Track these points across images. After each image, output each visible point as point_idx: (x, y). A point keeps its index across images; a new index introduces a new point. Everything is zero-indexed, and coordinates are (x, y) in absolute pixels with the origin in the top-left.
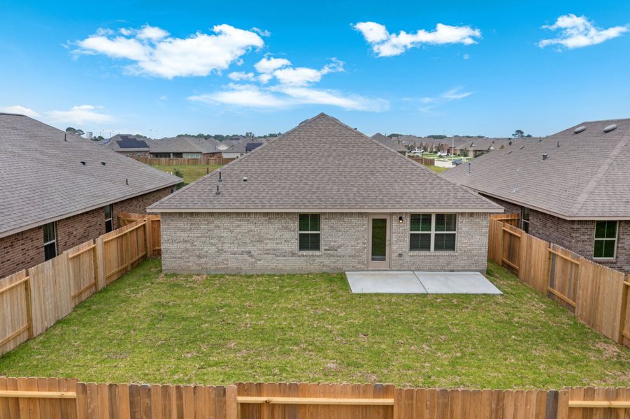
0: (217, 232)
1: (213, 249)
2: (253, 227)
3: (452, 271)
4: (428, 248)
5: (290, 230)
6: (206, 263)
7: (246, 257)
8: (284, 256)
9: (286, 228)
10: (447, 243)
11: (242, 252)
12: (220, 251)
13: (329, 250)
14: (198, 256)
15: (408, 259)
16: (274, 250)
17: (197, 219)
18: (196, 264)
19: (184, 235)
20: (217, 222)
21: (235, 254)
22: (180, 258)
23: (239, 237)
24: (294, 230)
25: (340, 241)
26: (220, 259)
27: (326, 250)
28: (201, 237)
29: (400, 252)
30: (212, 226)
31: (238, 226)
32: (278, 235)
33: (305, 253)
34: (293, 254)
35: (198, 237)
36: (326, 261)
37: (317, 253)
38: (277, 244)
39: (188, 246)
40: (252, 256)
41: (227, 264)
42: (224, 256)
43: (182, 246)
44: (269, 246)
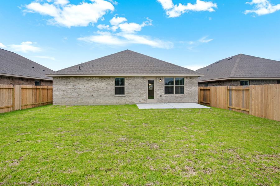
0: (78, 86)
1: (76, 94)
2: (94, 84)
3: (183, 103)
4: (173, 93)
5: (111, 85)
6: (73, 101)
7: (91, 97)
8: (108, 97)
9: (109, 84)
10: (181, 91)
11: (89, 95)
12: (79, 95)
13: (128, 94)
14: (69, 97)
15: (164, 98)
16: (103, 94)
17: (69, 80)
18: (68, 101)
19: (63, 88)
20: (78, 82)
21: (86, 96)
22: (61, 98)
23: (88, 88)
24: (113, 85)
25: (134, 90)
26: (79, 99)
27: (127, 94)
28: (71, 88)
29: (161, 95)
30: (76, 83)
31: (88, 83)
32: (105, 87)
33: (118, 95)
34: (112, 96)
35: (69, 89)
36: (128, 99)
37: (123, 95)
38: (105, 91)
39: (65, 93)
40: (93, 97)
41: (82, 101)
42: (81, 97)
43: (62, 93)
44: (101, 93)
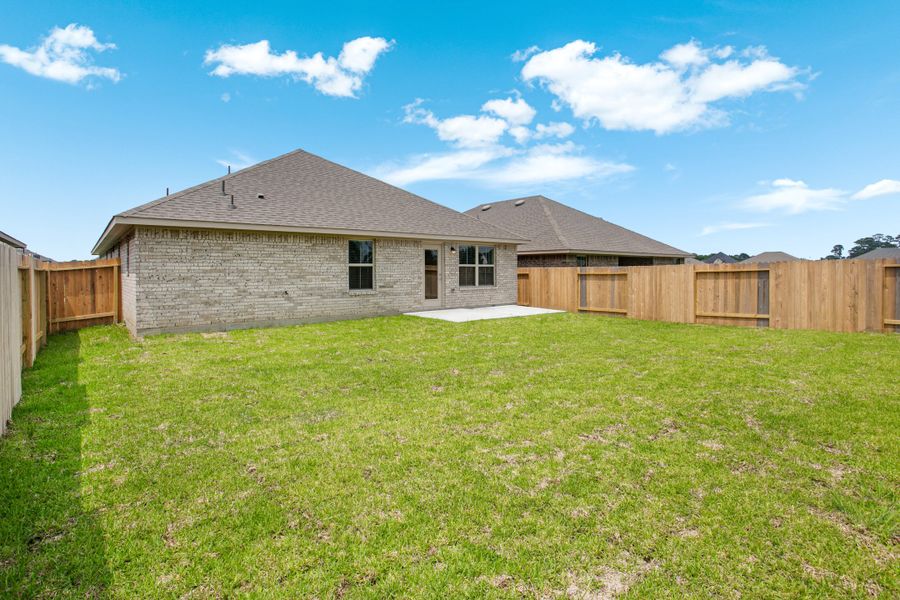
0: (238, 264)
1: (231, 290)
2: (290, 256)
3: (494, 306)
4: (474, 284)
5: (340, 262)
6: (218, 314)
7: (281, 300)
8: (333, 297)
9: (334, 258)
10: (488, 277)
11: (276, 293)
12: (243, 293)
13: (383, 287)
14: (206, 303)
15: (459, 294)
16: (319, 289)
17: (203, 242)
18: (202, 316)
19: (182, 268)
20: (238, 248)
21: (265, 297)
22: (173, 307)
23: (272, 270)
24: (344, 262)
25: (396, 275)
26: (240, 306)
27: (381, 287)
28: (211, 271)
29: (453, 287)
30: (229, 254)
31: (270, 255)
32: (324, 268)
33: (356, 292)
34: (343, 294)
35: (205, 272)
36: (382, 302)
37: (369, 291)
38: (323, 280)
39: (188, 286)
40: (289, 299)
41: (253, 313)
42: (249, 300)
43: (176, 287)
44: (312, 284)
